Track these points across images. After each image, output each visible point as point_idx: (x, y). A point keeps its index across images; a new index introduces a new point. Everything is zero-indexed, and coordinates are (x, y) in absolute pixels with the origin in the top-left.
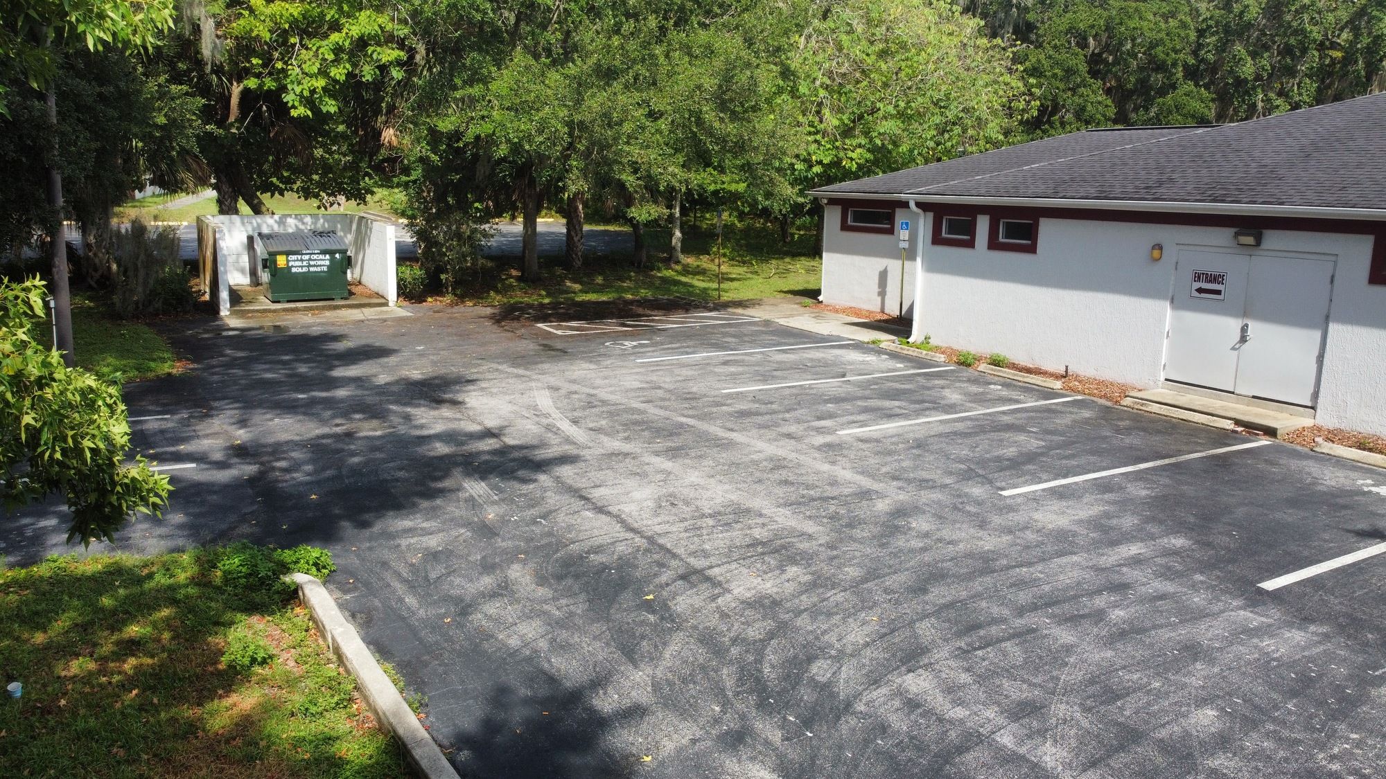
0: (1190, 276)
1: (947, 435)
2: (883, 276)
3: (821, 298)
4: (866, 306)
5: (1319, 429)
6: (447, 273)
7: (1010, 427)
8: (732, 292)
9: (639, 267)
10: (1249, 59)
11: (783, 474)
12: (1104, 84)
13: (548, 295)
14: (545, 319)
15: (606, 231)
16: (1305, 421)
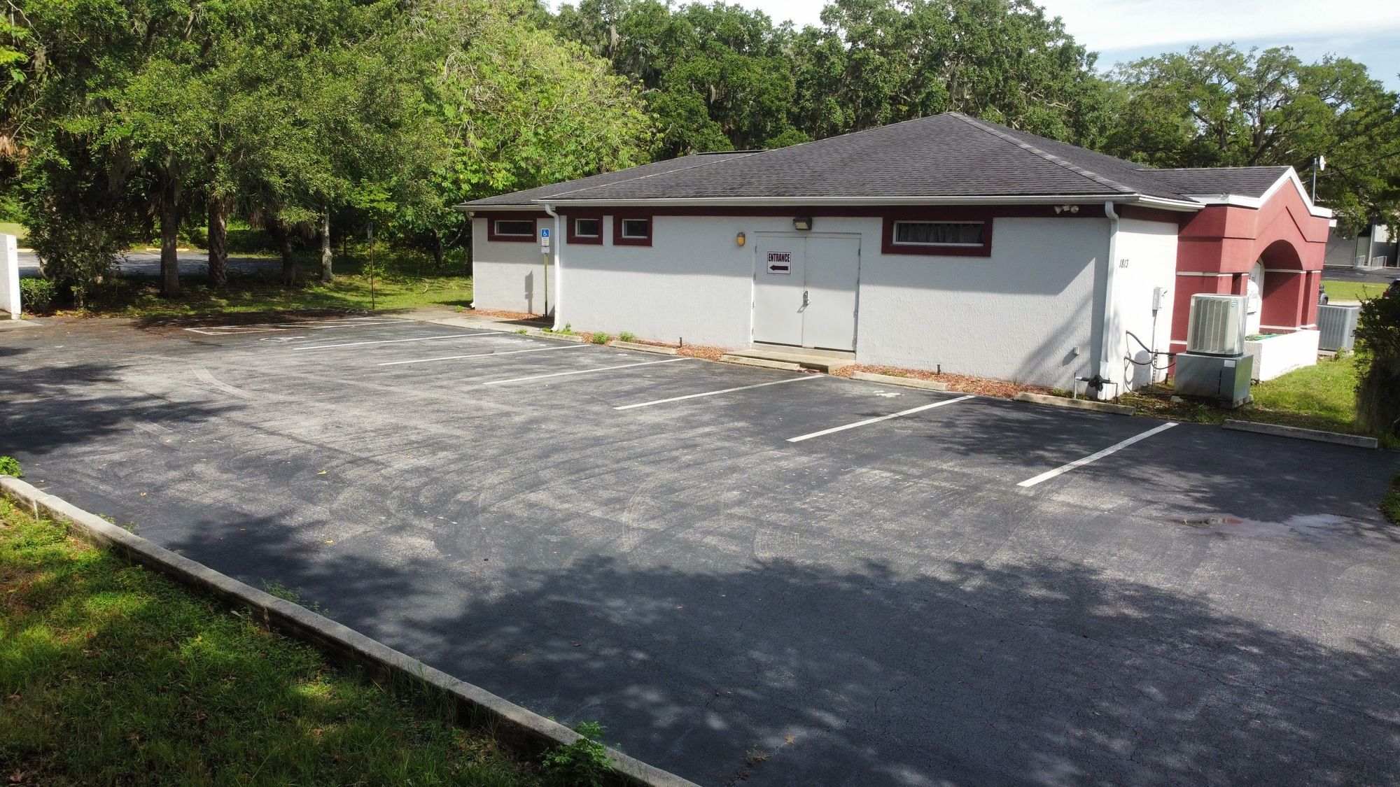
0: (766, 257)
1: (578, 382)
2: (529, 280)
3: (473, 305)
4: (515, 309)
5: (858, 367)
6: (78, 285)
7: (628, 376)
8: (384, 303)
9: (289, 284)
10: (838, 108)
11: (436, 407)
12: (723, 126)
13: (192, 309)
14: (193, 325)
15: (248, 259)
16: (849, 361)
